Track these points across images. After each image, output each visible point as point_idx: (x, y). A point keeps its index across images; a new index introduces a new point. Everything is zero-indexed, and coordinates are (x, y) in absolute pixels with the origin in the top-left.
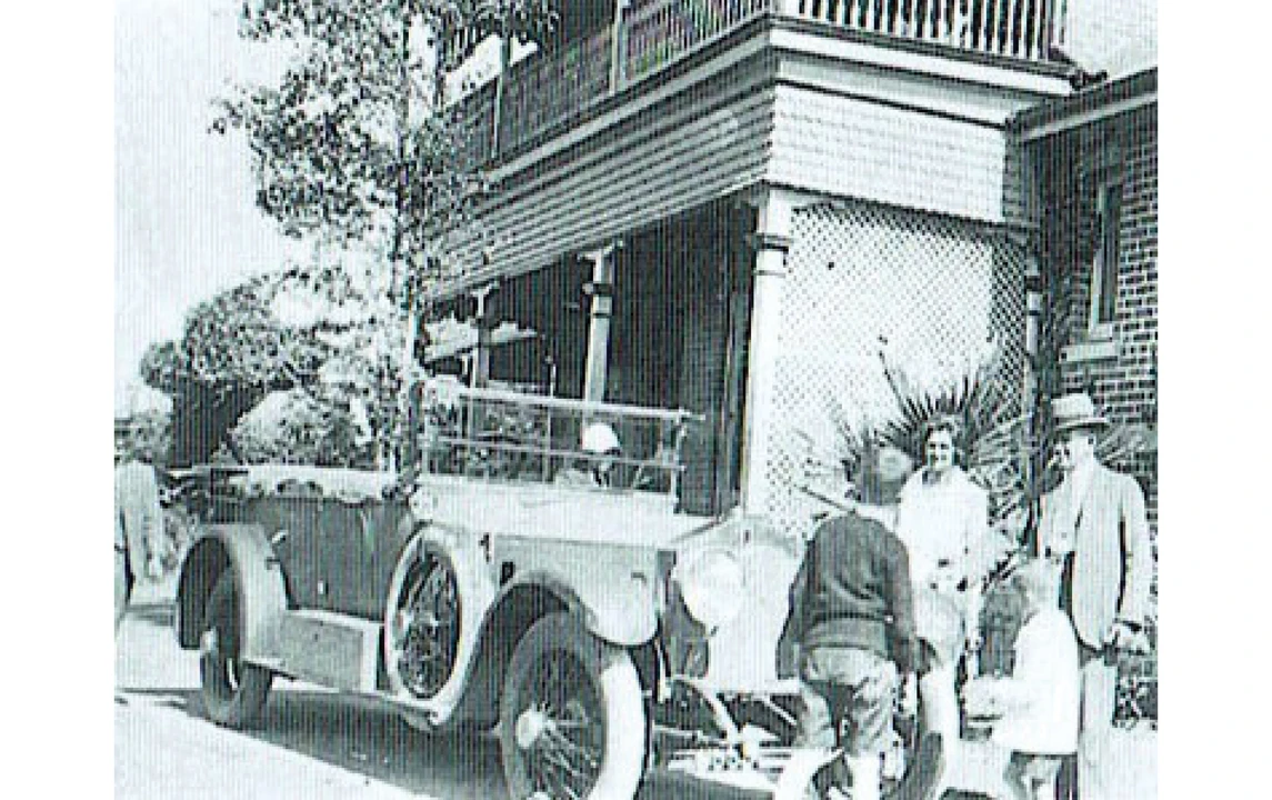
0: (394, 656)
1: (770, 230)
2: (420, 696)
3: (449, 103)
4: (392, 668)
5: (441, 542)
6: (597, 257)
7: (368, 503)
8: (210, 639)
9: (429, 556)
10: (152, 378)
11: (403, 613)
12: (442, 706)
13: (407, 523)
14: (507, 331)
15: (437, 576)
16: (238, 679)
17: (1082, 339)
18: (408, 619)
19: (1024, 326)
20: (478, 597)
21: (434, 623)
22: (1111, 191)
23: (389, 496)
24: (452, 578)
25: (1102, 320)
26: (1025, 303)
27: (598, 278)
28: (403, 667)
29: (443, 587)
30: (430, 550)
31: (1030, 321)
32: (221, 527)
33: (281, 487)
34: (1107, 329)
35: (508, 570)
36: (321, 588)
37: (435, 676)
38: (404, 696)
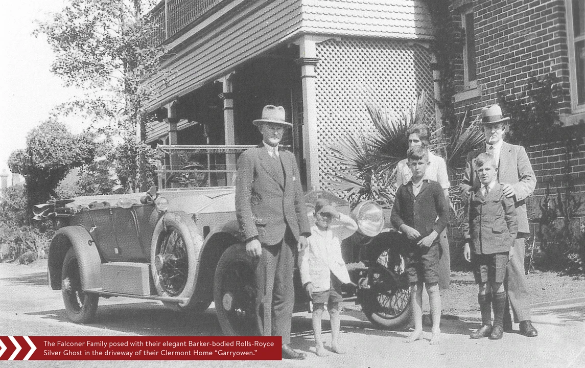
0: (158, 278)
1: (307, 56)
2: (173, 295)
3: (143, 14)
4: (157, 283)
5: (174, 220)
6: (224, 80)
7: (134, 207)
8: (66, 283)
9: (168, 227)
10: (15, 169)
11: (160, 256)
12: (184, 298)
13: (155, 214)
14: (183, 124)
15: (173, 237)
16: (82, 301)
17: (462, 90)
18: (162, 259)
19: (433, 88)
20: (195, 243)
21: (175, 259)
22: (467, 16)
23: (145, 202)
24: (181, 236)
25: (470, 80)
26: (432, 76)
27: (225, 90)
28: (163, 282)
29: (177, 241)
30: (168, 225)
31: (435, 84)
32: (65, 228)
33: (90, 206)
34: (473, 84)
35: (207, 230)
36: (117, 251)
37: (178, 284)
38: (166, 296)
